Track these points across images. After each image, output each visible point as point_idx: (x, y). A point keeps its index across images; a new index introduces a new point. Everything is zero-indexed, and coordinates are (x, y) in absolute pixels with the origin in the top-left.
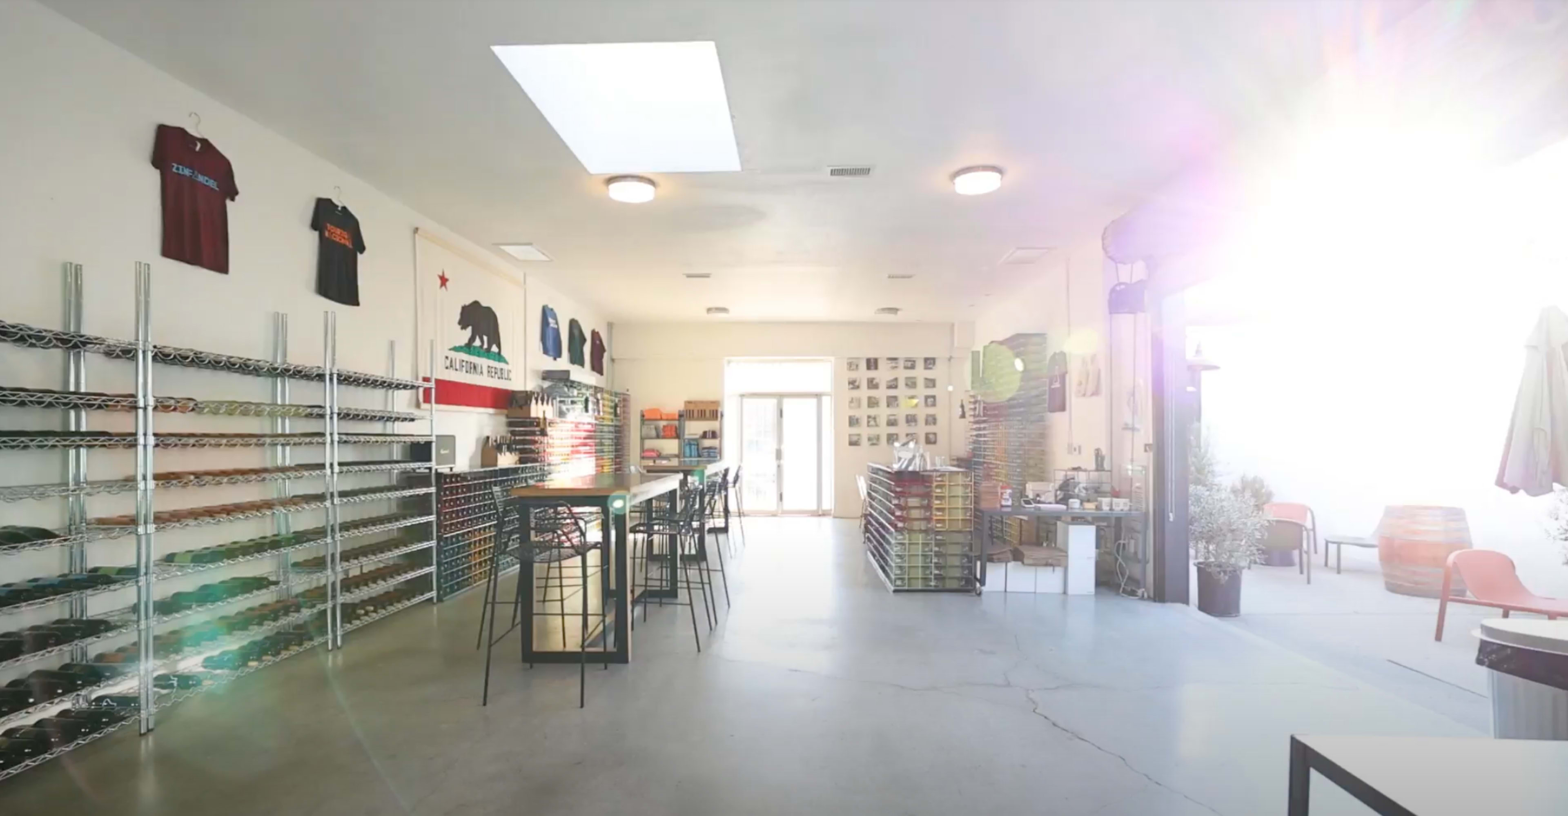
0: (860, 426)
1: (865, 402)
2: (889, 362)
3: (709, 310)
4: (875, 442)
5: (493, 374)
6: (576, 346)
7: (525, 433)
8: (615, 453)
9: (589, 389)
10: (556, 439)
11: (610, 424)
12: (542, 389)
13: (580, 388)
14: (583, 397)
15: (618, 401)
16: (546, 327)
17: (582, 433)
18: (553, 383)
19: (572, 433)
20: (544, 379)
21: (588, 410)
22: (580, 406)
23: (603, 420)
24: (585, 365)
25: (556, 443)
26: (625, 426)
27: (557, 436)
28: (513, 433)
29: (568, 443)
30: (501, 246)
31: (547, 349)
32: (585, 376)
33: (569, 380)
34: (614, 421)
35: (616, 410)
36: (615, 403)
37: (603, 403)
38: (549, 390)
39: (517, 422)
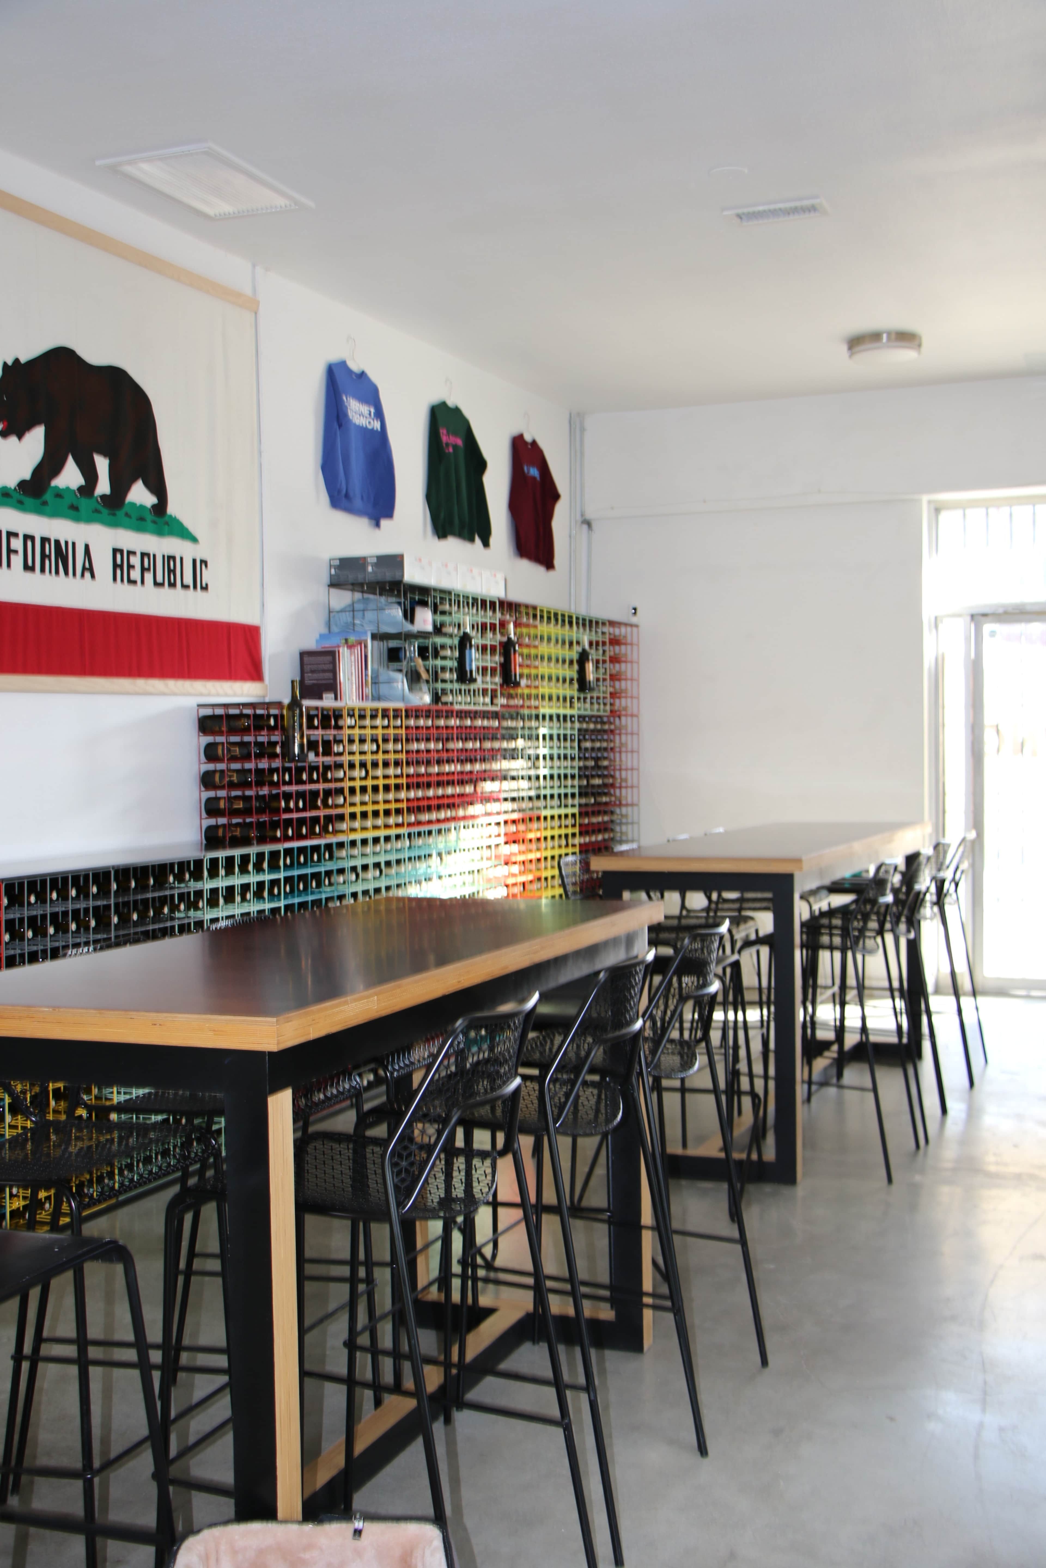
3: (856, 342)
5: (136, 574)
6: (454, 485)
7: (245, 751)
8: (583, 801)
9: (477, 610)
10: (352, 766)
11: (562, 712)
12: (327, 616)
13: (447, 607)
14: (456, 636)
15: (591, 644)
16: (336, 425)
17: (451, 745)
18: (358, 595)
19: (415, 746)
20: (334, 584)
21: (466, 672)
22: (449, 663)
23: (533, 703)
24: (492, 540)
25: (352, 779)
26: (619, 717)
27: (357, 758)
28: (211, 753)
29: (396, 777)
30: (129, 169)
31: (344, 492)
32: (476, 571)
33: (404, 585)
34: (576, 704)
35: (582, 672)
36: (580, 649)
37: (533, 651)
38: (347, 617)
39: (220, 717)
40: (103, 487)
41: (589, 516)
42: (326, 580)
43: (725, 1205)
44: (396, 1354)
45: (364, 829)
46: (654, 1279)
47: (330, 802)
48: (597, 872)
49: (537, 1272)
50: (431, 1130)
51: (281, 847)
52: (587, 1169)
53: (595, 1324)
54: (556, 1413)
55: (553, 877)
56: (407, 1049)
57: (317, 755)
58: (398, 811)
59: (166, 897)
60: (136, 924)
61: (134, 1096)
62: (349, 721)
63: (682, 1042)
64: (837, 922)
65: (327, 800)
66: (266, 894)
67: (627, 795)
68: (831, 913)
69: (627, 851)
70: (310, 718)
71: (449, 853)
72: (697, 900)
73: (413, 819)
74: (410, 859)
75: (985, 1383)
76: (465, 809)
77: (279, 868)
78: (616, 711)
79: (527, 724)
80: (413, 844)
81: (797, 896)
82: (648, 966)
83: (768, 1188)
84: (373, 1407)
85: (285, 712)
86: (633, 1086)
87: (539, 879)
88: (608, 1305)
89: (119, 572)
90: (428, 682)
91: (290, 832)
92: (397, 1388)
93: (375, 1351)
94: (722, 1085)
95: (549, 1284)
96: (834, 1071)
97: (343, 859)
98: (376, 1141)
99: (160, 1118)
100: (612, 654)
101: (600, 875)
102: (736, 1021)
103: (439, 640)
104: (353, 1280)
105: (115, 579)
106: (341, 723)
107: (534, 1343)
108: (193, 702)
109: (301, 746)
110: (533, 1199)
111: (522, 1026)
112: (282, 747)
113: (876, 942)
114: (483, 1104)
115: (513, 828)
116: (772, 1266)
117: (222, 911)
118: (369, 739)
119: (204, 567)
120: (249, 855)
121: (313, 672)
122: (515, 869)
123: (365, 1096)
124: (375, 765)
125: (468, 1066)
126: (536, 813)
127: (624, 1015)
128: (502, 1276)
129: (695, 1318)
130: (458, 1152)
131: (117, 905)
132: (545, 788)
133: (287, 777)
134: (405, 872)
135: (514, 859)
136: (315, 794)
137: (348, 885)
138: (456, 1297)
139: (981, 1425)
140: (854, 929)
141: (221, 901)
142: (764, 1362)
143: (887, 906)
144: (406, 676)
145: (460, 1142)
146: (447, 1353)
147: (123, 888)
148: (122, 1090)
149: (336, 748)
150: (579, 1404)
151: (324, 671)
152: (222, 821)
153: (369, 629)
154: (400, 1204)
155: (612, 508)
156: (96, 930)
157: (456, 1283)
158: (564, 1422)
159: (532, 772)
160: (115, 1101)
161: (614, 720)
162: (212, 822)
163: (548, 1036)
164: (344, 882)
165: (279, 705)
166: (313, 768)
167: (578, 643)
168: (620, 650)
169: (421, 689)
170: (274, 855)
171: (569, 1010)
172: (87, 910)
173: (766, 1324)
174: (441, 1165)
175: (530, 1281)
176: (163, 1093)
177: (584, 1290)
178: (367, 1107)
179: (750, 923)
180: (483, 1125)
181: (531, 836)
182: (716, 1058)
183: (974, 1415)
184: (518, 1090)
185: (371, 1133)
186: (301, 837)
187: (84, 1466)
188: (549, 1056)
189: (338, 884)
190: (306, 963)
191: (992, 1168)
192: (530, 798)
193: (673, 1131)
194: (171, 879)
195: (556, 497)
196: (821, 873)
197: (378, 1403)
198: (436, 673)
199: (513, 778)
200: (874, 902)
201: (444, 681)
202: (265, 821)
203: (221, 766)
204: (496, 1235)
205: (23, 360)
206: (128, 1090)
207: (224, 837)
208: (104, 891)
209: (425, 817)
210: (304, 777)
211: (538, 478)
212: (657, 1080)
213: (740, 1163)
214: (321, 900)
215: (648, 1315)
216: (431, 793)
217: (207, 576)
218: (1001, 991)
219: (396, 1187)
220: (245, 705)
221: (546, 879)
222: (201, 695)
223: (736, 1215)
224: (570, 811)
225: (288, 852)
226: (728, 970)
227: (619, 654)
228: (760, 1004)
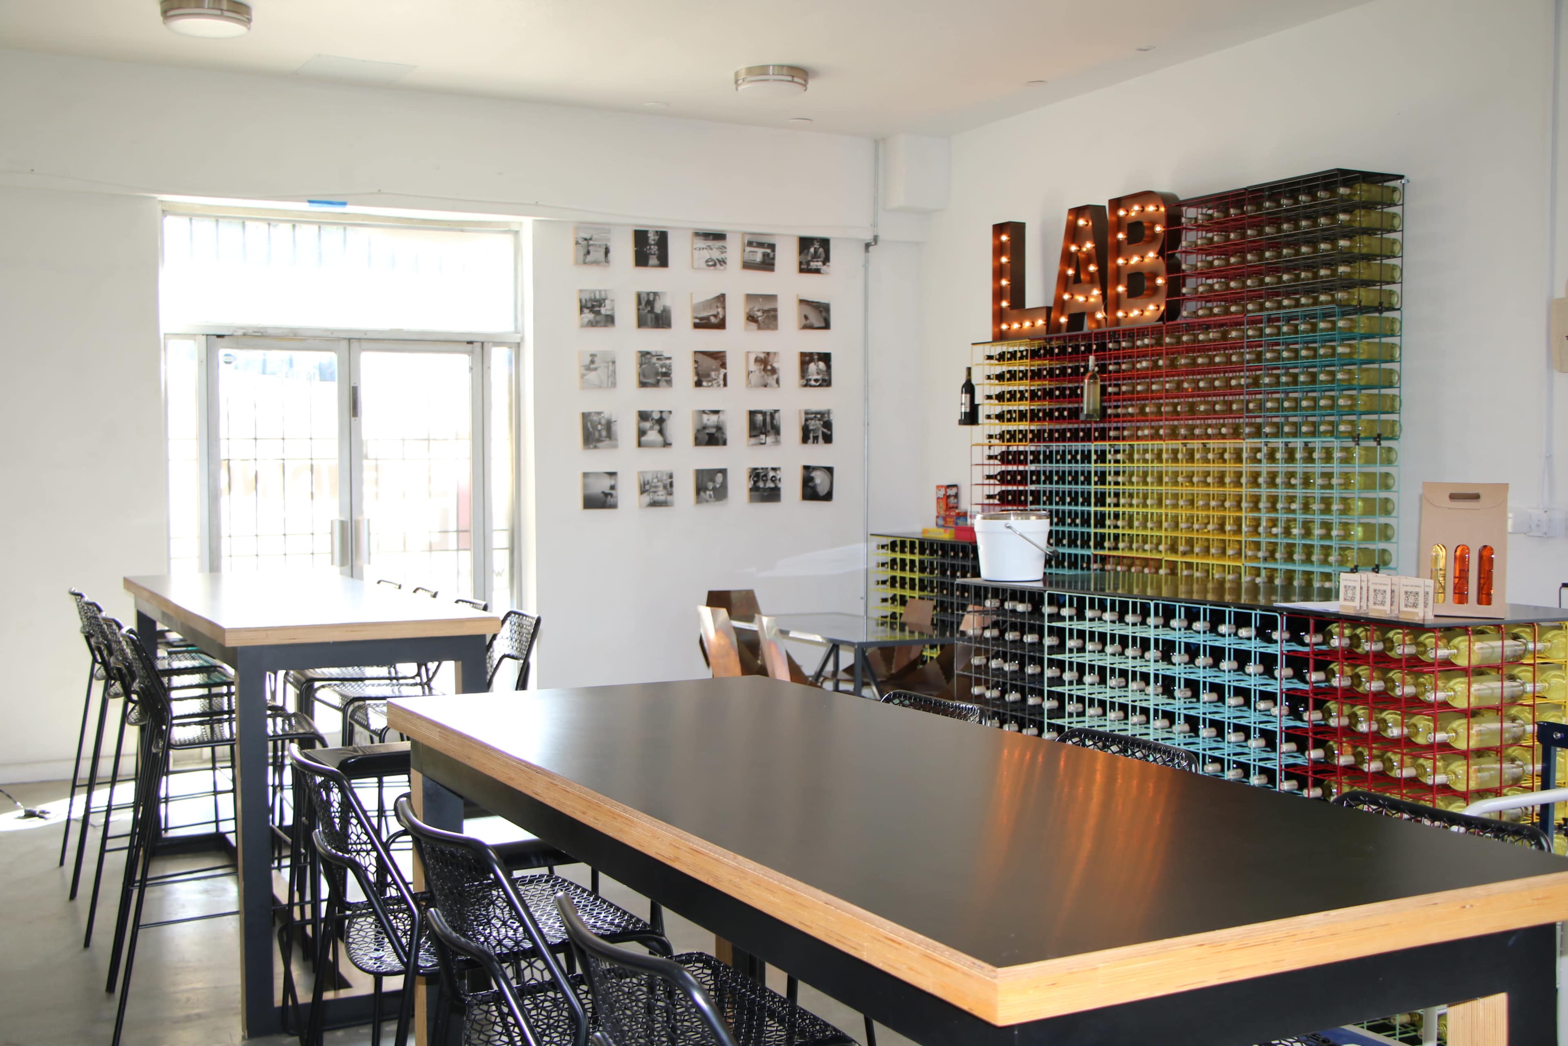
0: (615, 446)
1: (629, 371)
2: (701, 243)
4: (661, 496)
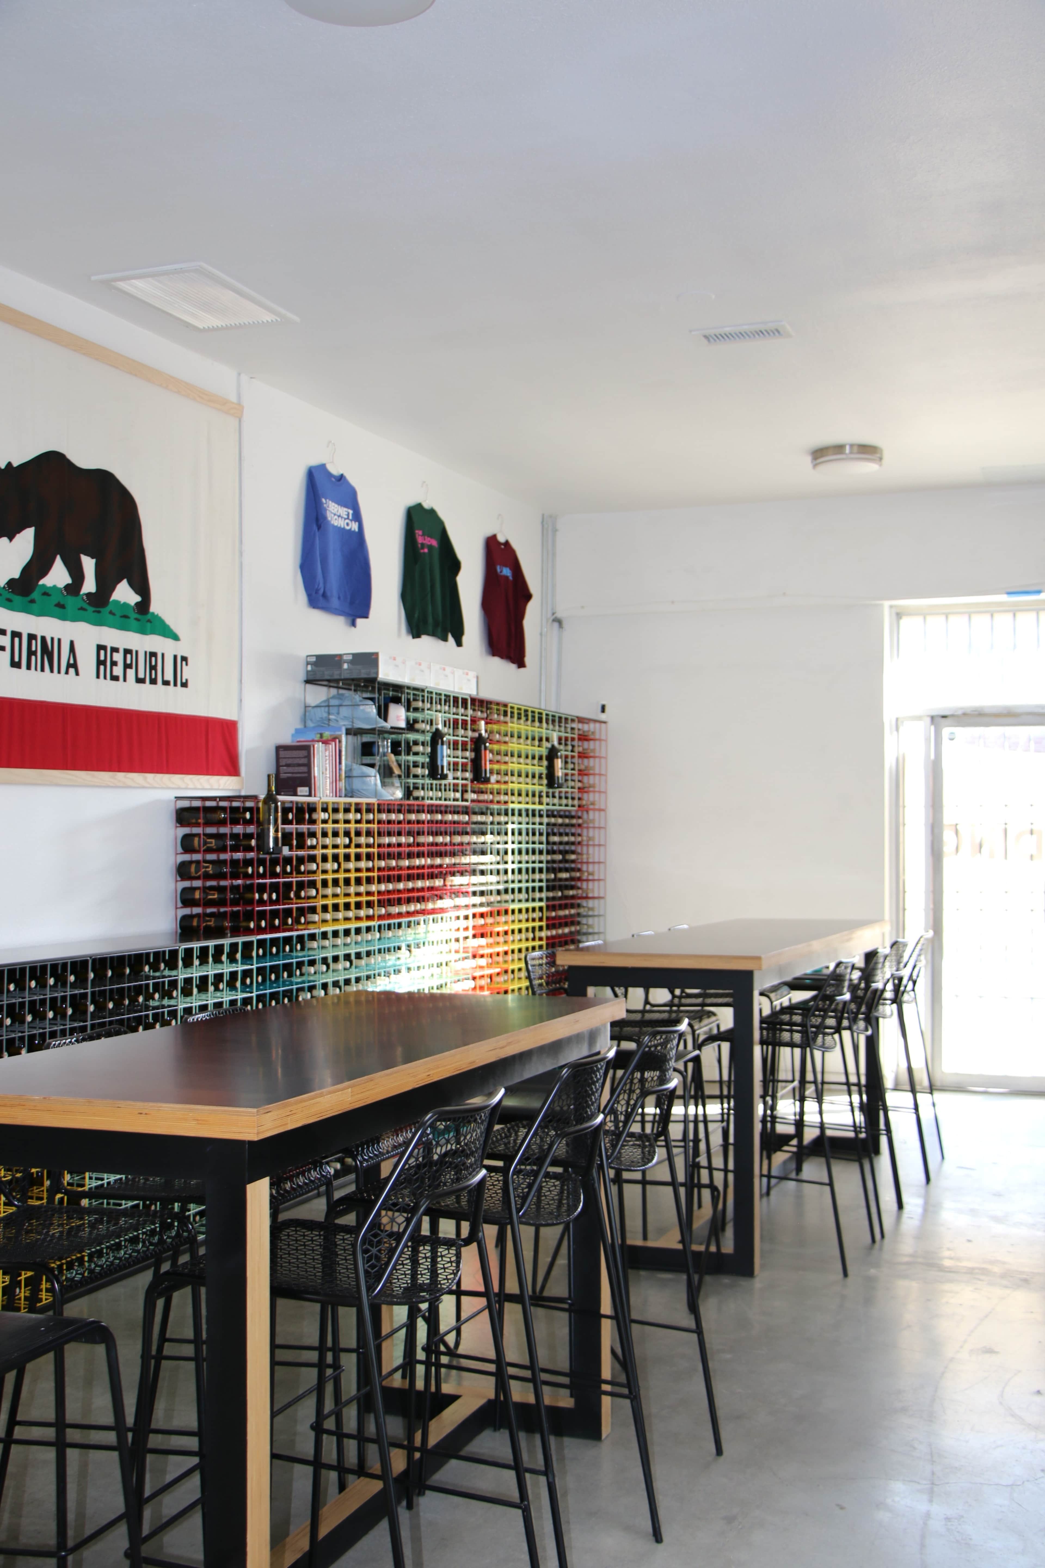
5: (118, 671)
6: (429, 585)
7: (221, 843)
8: (551, 894)
9: (449, 706)
10: (325, 859)
11: (530, 807)
12: (302, 710)
13: (420, 704)
14: (428, 732)
15: (560, 739)
16: (315, 528)
17: (421, 839)
18: (333, 691)
19: (386, 840)
20: (310, 681)
21: (437, 767)
22: (420, 759)
23: (503, 798)
24: (465, 639)
25: (325, 872)
26: (587, 812)
27: (330, 852)
28: (187, 844)
29: (368, 870)
30: (121, 285)
31: (321, 591)
32: (448, 669)
33: (379, 683)
34: (545, 800)
35: (551, 768)
36: (549, 745)
37: (503, 748)
38: (322, 713)
39: (197, 809)
40: (90, 585)
41: (559, 615)
42: (302, 676)
43: (684, 1296)
44: (361, 1438)
45: (335, 920)
46: (613, 1369)
47: (303, 894)
48: (563, 966)
49: (499, 1360)
50: (401, 1218)
51: (254, 938)
52: (549, 1259)
53: (555, 1411)
54: (515, 1496)
55: (520, 970)
56: (377, 1140)
57: (291, 849)
58: (369, 904)
59: (141, 986)
60: (112, 1013)
61: (106, 1181)
62: (323, 816)
63: (642, 1137)
64: (797, 1019)
65: (300, 892)
66: (238, 984)
67: (594, 889)
68: (790, 1009)
69: (593, 947)
70: (286, 811)
71: (418, 946)
72: (661, 995)
73: (383, 911)
74: (380, 951)
75: (933, 1473)
76: (434, 903)
77: (251, 957)
78: (584, 806)
79: (497, 819)
80: (383, 936)
81: (756, 993)
82: (609, 1062)
83: (726, 1280)
84: (337, 1491)
85: (260, 805)
86: (593, 1179)
87: (506, 972)
88: (567, 1392)
89: (102, 668)
90: (400, 776)
91: (263, 924)
92: (361, 1470)
93: (340, 1435)
94: (681, 1177)
95: (511, 1371)
96: (793, 1165)
97: (315, 949)
98: (346, 1229)
99: (130, 1204)
100: (581, 749)
101: (566, 968)
102: (696, 1116)
103: (412, 736)
104: (321, 1365)
105: (98, 677)
106: (315, 816)
107: (495, 1430)
108: (171, 795)
109: (276, 839)
110: (496, 1289)
111: (487, 1120)
112: (258, 840)
113: (833, 1038)
114: (448, 1194)
115: (481, 921)
116: (728, 1356)
117: (196, 1000)
118: (341, 833)
119: (184, 663)
120: (223, 945)
121: (288, 765)
122: (483, 962)
123: (336, 1183)
124: (347, 857)
125: (436, 1157)
126: (504, 906)
127: (584, 1108)
128: (465, 1363)
129: (651, 1407)
130: (424, 1240)
131: (93, 993)
132: (513, 882)
133: (261, 870)
134: (375, 963)
135: (481, 952)
136: (288, 886)
137: (319, 975)
138: (420, 1385)
139: (928, 1515)
140: (812, 1026)
141: (195, 990)
142: (719, 1451)
143: (845, 1003)
144: (379, 772)
145: (425, 1230)
146: (410, 1437)
147: (100, 977)
148: (94, 1175)
149: (309, 842)
150: (538, 1487)
151: (299, 765)
152: (197, 910)
153: (344, 724)
154: (370, 1288)
155: (583, 607)
156: (73, 1018)
157: (420, 1369)
158: (523, 1504)
159: (501, 867)
160: (86, 1188)
161: (582, 814)
162: (187, 911)
163: (512, 1127)
164: (315, 973)
165: (255, 798)
166: (288, 860)
167: (547, 740)
168: (589, 746)
169: (393, 785)
170: (248, 946)
171: (532, 1103)
172: (64, 998)
173: (720, 1413)
174: (408, 1252)
175: (492, 1368)
176: (133, 1179)
177: (544, 1376)
178: (337, 1195)
179: (713, 1019)
180: (449, 1215)
181: (501, 929)
182: (675, 1151)
183: (922, 1506)
184: (483, 1181)
185: (341, 1221)
186: (273, 929)
187: (59, 1543)
188: (513, 1147)
189: (309, 974)
190: (277, 1053)
191: (947, 1263)
192: (499, 892)
193: (634, 1223)
194: (147, 968)
195: (528, 597)
196: (780, 970)
197: (342, 1487)
198: (409, 767)
199: (482, 873)
200: (831, 998)
201: (416, 776)
202: (239, 911)
203: (197, 857)
204: (459, 1323)
205: (15, 464)
206: (100, 1175)
207: (198, 926)
208: (81, 981)
209: (395, 910)
210: (278, 869)
211: (511, 578)
212: (618, 1173)
213: (697, 1254)
214: (292, 990)
215: (606, 1401)
216: (401, 886)
217: (187, 673)
218: (959, 1088)
219: (366, 1272)
220: (222, 798)
221: (513, 972)
222: (179, 788)
223: (693, 1308)
224: (537, 904)
225: (261, 943)
226: (690, 1065)
227: (587, 749)
228: (721, 1097)
